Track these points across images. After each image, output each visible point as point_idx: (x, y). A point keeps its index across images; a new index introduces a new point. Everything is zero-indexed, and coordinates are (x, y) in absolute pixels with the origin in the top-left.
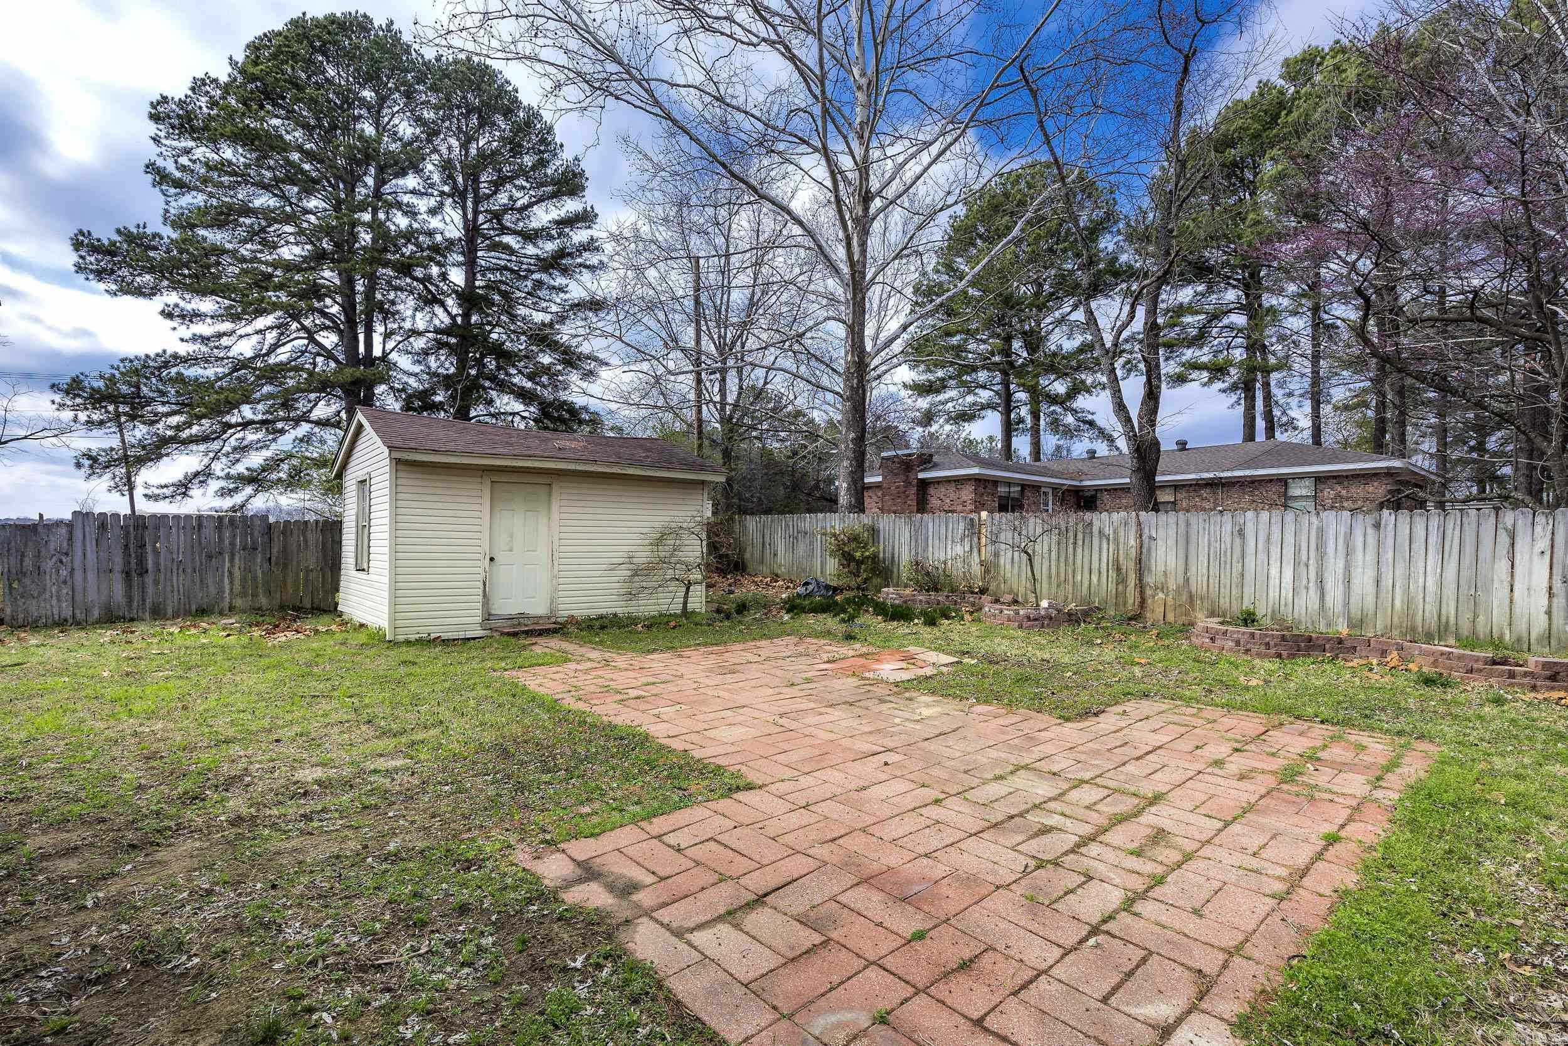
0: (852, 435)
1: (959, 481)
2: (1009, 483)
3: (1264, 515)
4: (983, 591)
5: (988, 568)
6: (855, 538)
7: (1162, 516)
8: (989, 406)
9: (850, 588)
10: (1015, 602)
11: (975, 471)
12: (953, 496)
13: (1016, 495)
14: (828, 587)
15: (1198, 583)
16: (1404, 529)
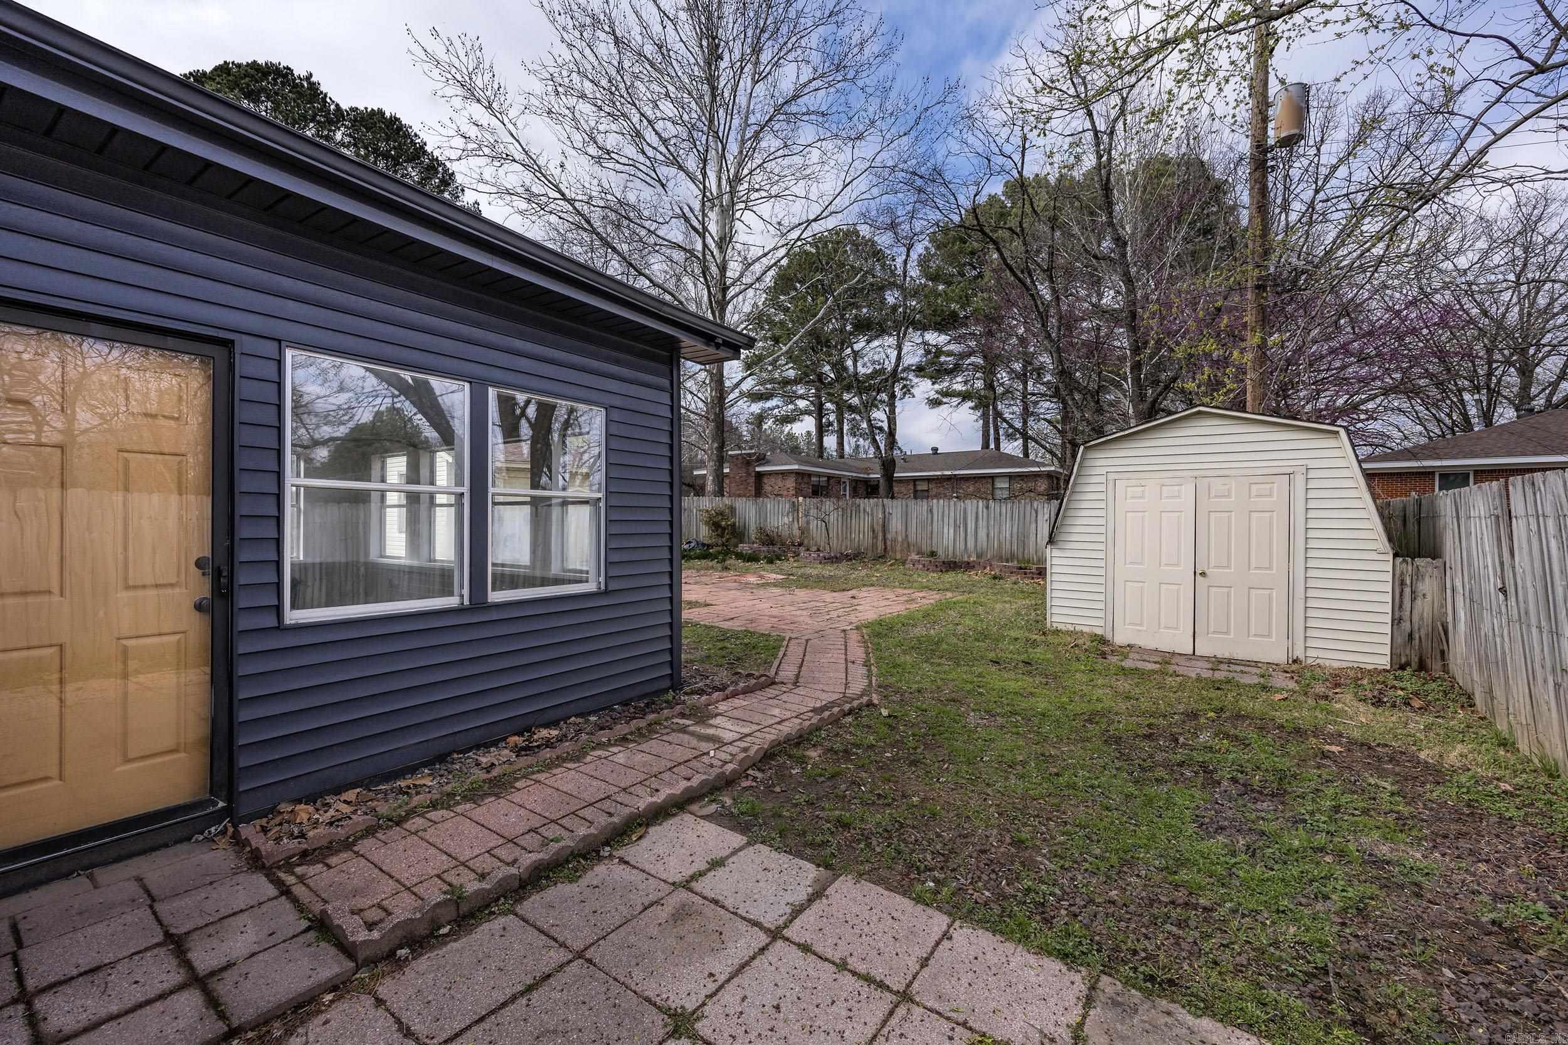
0: (716, 445)
1: (783, 473)
2: (819, 475)
3: (941, 501)
4: (800, 545)
5: (804, 531)
6: (721, 514)
7: (895, 501)
8: (807, 412)
9: (717, 545)
10: (818, 550)
11: (796, 467)
12: (780, 484)
13: (824, 484)
14: (704, 545)
15: (912, 538)
16: (998, 508)
